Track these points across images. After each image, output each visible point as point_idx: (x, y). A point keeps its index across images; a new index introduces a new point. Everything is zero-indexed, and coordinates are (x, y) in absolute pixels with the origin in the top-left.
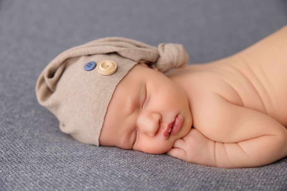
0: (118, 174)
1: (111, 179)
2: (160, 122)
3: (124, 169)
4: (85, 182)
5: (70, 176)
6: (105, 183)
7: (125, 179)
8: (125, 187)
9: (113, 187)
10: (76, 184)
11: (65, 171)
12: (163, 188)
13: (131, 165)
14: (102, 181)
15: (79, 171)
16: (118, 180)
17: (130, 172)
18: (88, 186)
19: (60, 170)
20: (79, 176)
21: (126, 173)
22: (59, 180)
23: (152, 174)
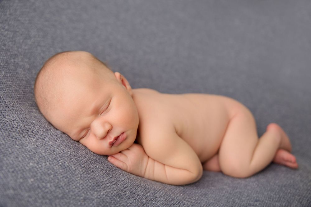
0: (60, 161)
1: (53, 164)
2: (108, 132)
3: (66, 158)
4: (31, 159)
5: (20, 150)
6: (47, 165)
7: (64, 167)
8: (62, 175)
9: (53, 171)
10: (23, 159)
11: (17, 143)
12: (90, 186)
13: (73, 157)
14: (45, 162)
15: (29, 147)
16: (58, 166)
17: (70, 162)
18: (32, 163)
19: (14, 141)
20: (27, 151)
21: (67, 162)
22: (10, 150)
23: (86, 171)
